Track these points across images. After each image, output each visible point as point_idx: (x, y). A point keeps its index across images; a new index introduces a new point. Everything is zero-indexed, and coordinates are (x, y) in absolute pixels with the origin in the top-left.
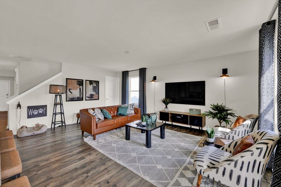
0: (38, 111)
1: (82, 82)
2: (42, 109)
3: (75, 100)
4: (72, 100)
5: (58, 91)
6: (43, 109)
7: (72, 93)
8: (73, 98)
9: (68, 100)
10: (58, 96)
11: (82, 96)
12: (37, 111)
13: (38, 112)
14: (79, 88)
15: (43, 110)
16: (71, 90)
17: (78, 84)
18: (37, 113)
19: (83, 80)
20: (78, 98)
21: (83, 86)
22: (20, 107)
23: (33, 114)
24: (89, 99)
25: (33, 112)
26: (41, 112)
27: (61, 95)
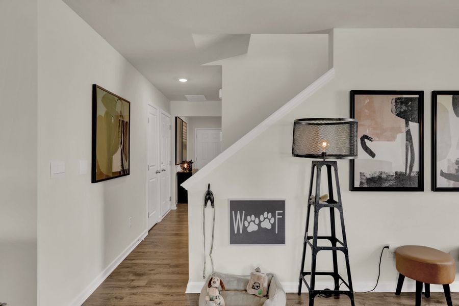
0: (260, 222)
1: (416, 104)
2: (270, 214)
3: (386, 185)
4: (375, 185)
5: (324, 144)
6: (274, 216)
7: (372, 154)
8: (380, 178)
9: (357, 185)
10: (324, 169)
11: (416, 168)
12: (257, 221)
13: (259, 225)
14: (404, 130)
15: (272, 221)
16: (370, 139)
17: (400, 115)
18: (256, 228)
19: (421, 93)
20: (399, 176)
21: (421, 121)
22: (212, 203)
23: (245, 228)
24: (451, 184)
25: (246, 224)
26: (266, 225)
27: (335, 163)
